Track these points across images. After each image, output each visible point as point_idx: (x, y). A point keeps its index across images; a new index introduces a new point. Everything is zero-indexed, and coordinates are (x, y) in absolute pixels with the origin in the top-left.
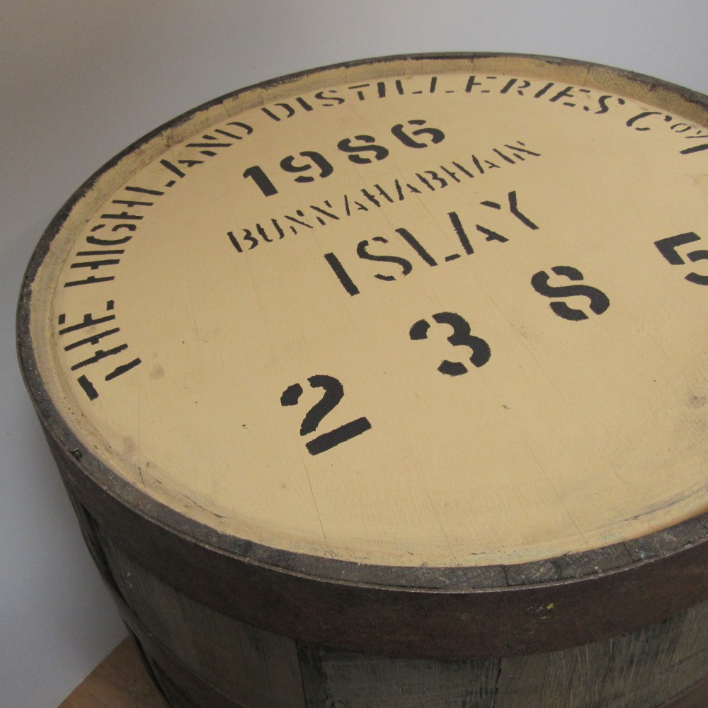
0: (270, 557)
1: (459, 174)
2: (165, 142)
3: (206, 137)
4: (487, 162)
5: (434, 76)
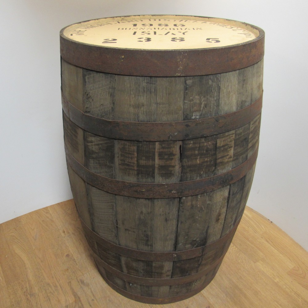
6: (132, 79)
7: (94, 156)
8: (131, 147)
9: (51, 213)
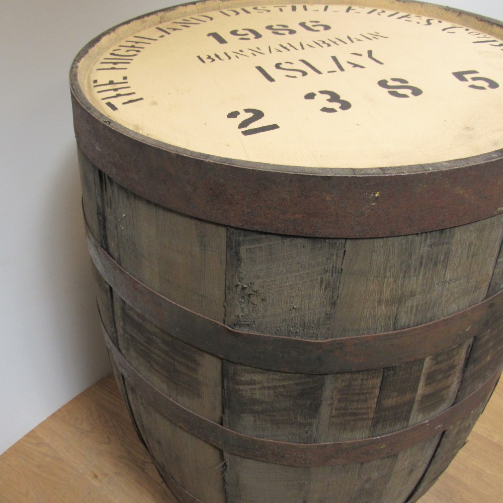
0: (220, 160)
1: (338, 42)
2: (159, 19)
3: (184, 20)
4: (356, 39)
5: (327, 5)
6: (393, 245)
7: (258, 408)
8: (369, 381)
9: (48, 443)
